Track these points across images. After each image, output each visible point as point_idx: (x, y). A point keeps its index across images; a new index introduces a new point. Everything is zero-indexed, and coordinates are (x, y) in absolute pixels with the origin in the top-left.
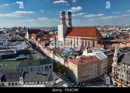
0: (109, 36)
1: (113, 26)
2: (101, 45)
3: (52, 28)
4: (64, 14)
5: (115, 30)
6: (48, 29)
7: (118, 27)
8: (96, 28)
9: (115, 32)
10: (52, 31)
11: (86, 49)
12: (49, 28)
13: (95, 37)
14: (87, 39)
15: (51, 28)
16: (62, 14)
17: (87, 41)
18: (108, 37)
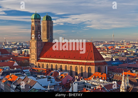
0: (117, 59)
1: (122, 42)
2: (102, 74)
3: (18, 44)
4: (38, 19)
5: (126, 49)
6: (10, 45)
7: (132, 43)
8: (93, 45)
9: (125, 51)
10: (18, 49)
11: (76, 81)
12: (13, 43)
13: (91, 59)
14: (78, 63)
15: (16, 44)
16: (35, 19)
17: (78, 66)
18: (114, 60)
